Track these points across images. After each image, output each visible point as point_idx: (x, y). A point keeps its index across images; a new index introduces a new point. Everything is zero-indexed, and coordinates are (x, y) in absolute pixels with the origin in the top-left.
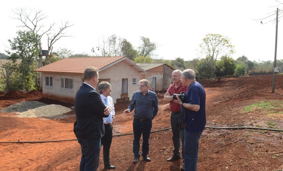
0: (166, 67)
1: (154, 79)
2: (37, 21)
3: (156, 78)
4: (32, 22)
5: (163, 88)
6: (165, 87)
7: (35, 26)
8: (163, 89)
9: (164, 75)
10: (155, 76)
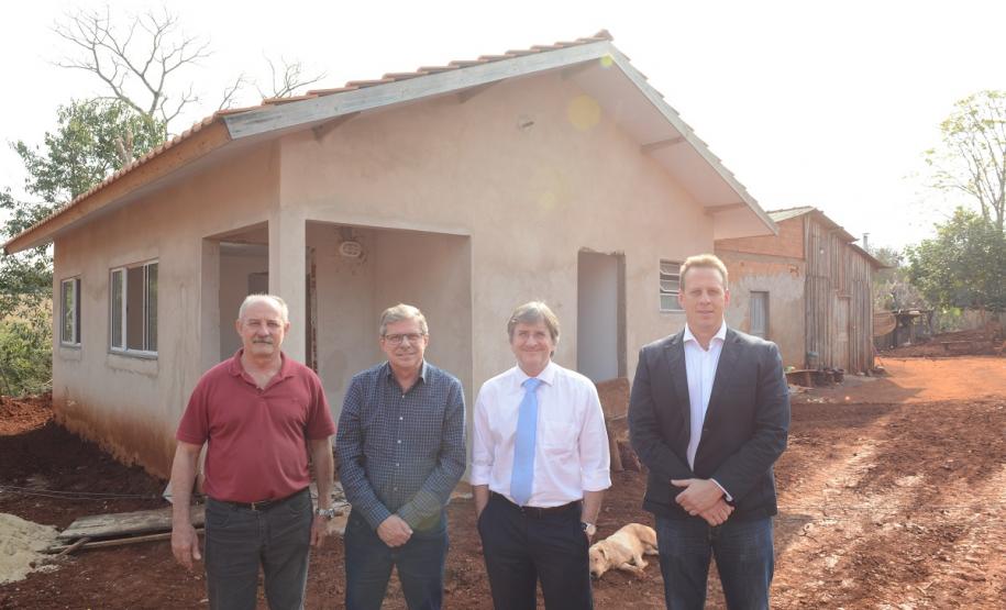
0: (817, 232)
1: (759, 302)
2: (165, 73)
3: (766, 294)
4: (142, 76)
5: (808, 356)
6: (816, 353)
7: (157, 95)
8: (808, 363)
9: (811, 279)
10: (761, 284)
